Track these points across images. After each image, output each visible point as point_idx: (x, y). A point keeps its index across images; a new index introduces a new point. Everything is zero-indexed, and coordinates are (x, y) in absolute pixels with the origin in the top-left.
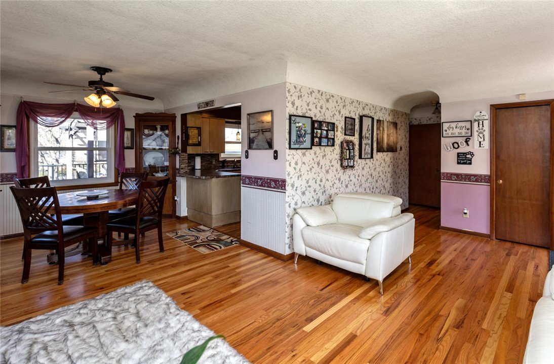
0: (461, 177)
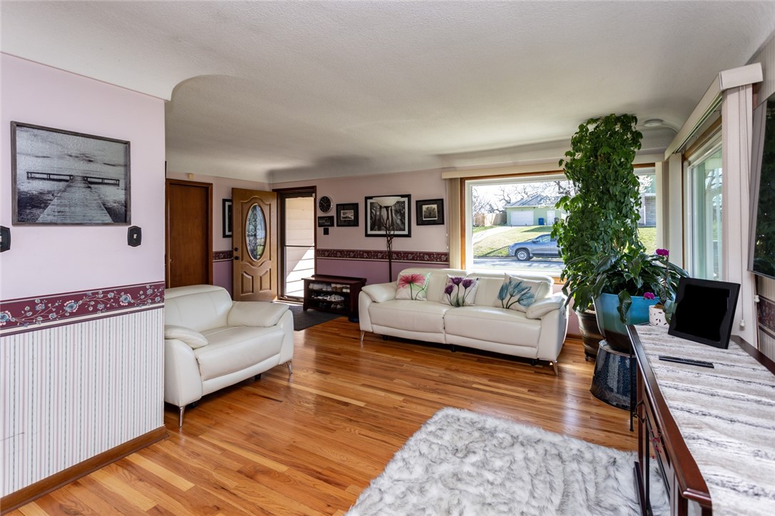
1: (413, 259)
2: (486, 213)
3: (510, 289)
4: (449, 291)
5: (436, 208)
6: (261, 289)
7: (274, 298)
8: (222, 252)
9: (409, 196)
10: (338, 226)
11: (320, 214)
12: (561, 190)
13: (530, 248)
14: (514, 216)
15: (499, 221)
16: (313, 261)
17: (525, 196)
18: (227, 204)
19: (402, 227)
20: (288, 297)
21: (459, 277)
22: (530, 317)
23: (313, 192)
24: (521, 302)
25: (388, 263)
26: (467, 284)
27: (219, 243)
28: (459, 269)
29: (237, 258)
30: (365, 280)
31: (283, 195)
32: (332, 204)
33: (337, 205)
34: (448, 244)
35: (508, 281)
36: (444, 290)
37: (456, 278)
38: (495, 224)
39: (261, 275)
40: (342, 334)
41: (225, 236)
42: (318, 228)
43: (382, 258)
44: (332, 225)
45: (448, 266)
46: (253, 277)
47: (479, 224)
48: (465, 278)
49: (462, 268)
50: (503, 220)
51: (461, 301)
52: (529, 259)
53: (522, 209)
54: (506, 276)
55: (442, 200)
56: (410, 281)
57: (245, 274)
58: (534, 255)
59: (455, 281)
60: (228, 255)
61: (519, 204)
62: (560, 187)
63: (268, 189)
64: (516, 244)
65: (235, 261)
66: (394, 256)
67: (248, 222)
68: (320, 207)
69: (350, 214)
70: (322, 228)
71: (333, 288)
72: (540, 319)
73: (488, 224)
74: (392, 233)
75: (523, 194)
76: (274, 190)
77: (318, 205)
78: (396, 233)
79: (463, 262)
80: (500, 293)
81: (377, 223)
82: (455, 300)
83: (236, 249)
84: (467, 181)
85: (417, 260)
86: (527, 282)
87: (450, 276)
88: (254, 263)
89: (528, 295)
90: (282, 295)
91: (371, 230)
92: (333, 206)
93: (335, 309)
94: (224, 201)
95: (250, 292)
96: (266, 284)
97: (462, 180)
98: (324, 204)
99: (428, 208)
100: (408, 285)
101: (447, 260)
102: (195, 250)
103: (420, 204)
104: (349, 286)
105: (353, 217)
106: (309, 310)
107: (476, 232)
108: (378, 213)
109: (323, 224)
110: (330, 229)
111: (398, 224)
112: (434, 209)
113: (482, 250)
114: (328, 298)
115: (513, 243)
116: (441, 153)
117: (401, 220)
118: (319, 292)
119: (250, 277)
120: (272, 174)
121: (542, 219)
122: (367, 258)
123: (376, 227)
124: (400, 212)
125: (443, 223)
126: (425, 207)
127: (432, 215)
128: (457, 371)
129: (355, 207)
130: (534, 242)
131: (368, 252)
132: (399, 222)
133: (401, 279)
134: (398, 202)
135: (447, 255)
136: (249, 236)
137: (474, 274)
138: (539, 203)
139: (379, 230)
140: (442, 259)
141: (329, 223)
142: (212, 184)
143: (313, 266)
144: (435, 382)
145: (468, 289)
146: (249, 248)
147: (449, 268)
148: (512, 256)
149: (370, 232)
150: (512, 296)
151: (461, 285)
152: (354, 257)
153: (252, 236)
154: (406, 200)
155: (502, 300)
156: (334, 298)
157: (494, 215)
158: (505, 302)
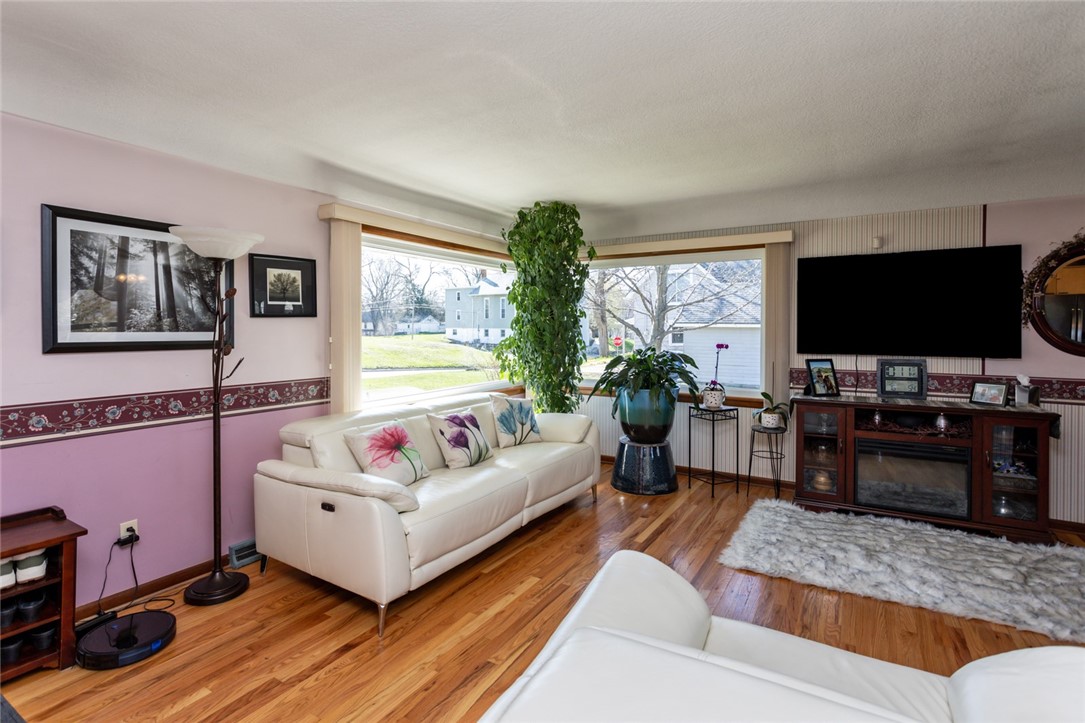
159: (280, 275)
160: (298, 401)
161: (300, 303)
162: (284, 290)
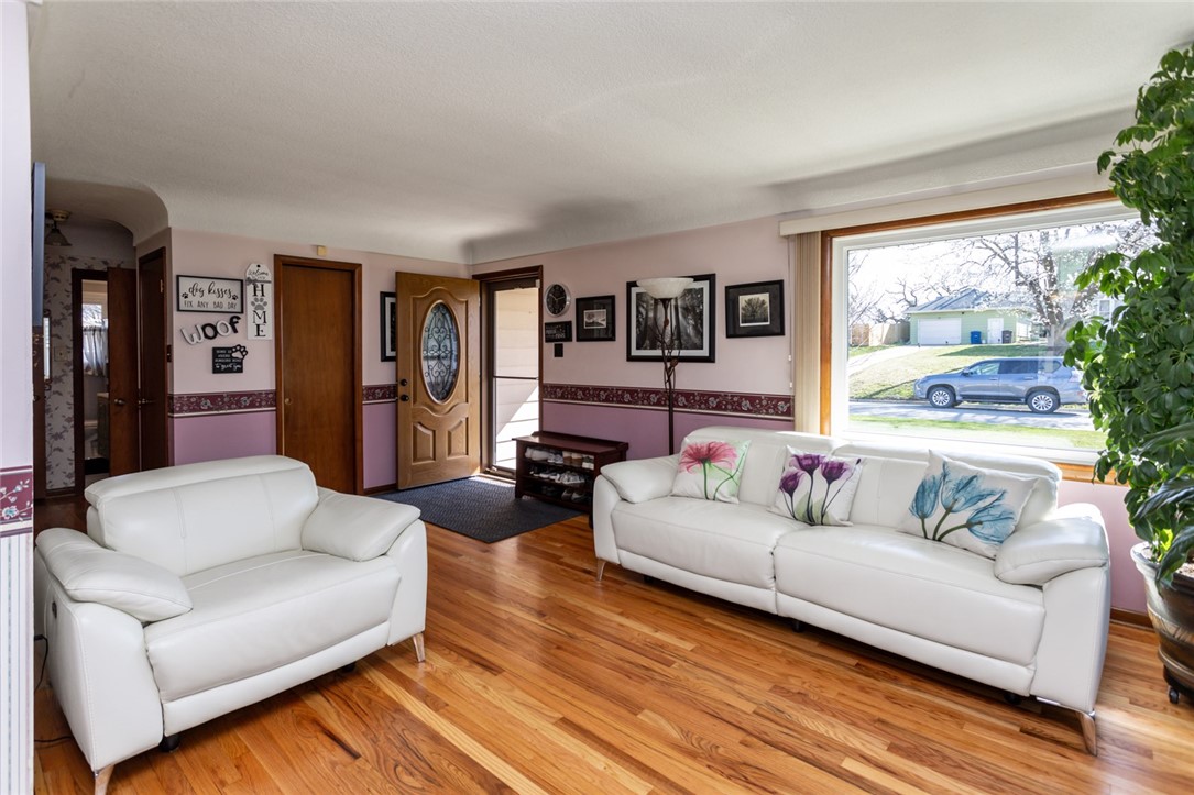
0: (222, 400)
1: (718, 407)
2: (871, 323)
3: (946, 493)
4: (789, 485)
5: (767, 301)
6: (450, 453)
7: (474, 469)
8: (381, 388)
9: (711, 278)
10: (578, 340)
11: (549, 318)
12: (1022, 280)
13: (956, 384)
14: (923, 328)
15: (896, 336)
16: (537, 404)
17: (944, 293)
18: (389, 301)
19: (697, 341)
20: (499, 469)
21: (815, 453)
22: (1010, 579)
23: (537, 278)
24: (976, 528)
25: (667, 413)
26: (833, 472)
27: (375, 372)
28: (814, 434)
29: (404, 398)
30: (626, 446)
31: (491, 284)
32: (568, 298)
33: (578, 300)
34: (793, 377)
35: (938, 473)
36: (778, 483)
37: (806, 457)
38: (889, 342)
39: (450, 428)
40: (567, 560)
41: (385, 358)
42: (545, 344)
43: (658, 404)
44: (569, 339)
45: (791, 425)
46: (434, 432)
47: (859, 342)
48: (829, 458)
49: (822, 432)
50: (904, 335)
51: (816, 513)
52: (953, 405)
53: (939, 316)
54: (931, 456)
55: (780, 283)
56: (704, 456)
57: (420, 427)
58: (966, 397)
59: (805, 462)
60: (389, 392)
61: (933, 306)
62: (1018, 274)
63: (464, 274)
64: (929, 378)
65: (401, 403)
66: (682, 400)
67: (424, 334)
68: (548, 303)
69: (599, 318)
70: (552, 345)
71: (565, 459)
72: (1040, 588)
73: (874, 341)
74: (675, 353)
75: (940, 290)
76: (475, 277)
77: (545, 301)
78: (684, 353)
79: (825, 416)
80: (917, 499)
81: (649, 335)
82: (803, 510)
83: (403, 383)
84: (836, 240)
85: (726, 410)
86: (992, 477)
87: (793, 451)
88: (436, 408)
89: (995, 512)
90: (490, 466)
91: (638, 348)
92: (570, 301)
93: (569, 499)
94: (384, 295)
95: (429, 458)
96: (459, 445)
97: (827, 236)
98: (556, 298)
99: (749, 303)
100: (698, 467)
101: (790, 412)
102: (330, 382)
103: (733, 292)
104: (592, 457)
105: (604, 323)
106: (525, 498)
107: (853, 355)
108: (651, 315)
109: (554, 336)
110: (566, 345)
111: (688, 335)
112: (763, 303)
113: (864, 386)
114: (556, 478)
115: (923, 376)
116: (779, 179)
117: (695, 327)
118: (543, 466)
119: (430, 433)
120: (471, 246)
121: (978, 333)
122: (630, 403)
123: (648, 342)
124: (694, 310)
125: (782, 333)
126: (743, 300)
127: (758, 316)
128: (801, 698)
129: (608, 302)
130: (965, 375)
131: (632, 392)
132: (690, 330)
133: (686, 451)
134: (689, 291)
135: (788, 400)
136: (427, 358)
137: (850, 449)
138: (975, 302)
139: (653, 347)
140: (779, 409)
141: (563, 336)
142: (360, 265)
143: (537, 415)
144: (741, 735)
145: (836, 484)
146: (427, 380)
147: (793, 428)
148: (922, 399)
149: (635, 352)
150: (949, 510)
151: (818, 472)
152: (607, 400)
153: (433, 358)
154: (705, 285)
155: (923, 517)
156: (567, 479)
157: (886, 327)
158: (931, 523)
159: (750, 300)
160: (767, 413)
161: (768, 323)
162: (754, 312)
